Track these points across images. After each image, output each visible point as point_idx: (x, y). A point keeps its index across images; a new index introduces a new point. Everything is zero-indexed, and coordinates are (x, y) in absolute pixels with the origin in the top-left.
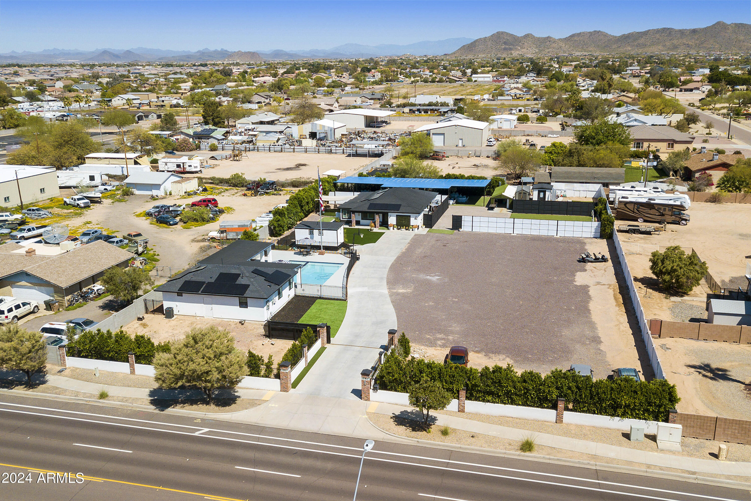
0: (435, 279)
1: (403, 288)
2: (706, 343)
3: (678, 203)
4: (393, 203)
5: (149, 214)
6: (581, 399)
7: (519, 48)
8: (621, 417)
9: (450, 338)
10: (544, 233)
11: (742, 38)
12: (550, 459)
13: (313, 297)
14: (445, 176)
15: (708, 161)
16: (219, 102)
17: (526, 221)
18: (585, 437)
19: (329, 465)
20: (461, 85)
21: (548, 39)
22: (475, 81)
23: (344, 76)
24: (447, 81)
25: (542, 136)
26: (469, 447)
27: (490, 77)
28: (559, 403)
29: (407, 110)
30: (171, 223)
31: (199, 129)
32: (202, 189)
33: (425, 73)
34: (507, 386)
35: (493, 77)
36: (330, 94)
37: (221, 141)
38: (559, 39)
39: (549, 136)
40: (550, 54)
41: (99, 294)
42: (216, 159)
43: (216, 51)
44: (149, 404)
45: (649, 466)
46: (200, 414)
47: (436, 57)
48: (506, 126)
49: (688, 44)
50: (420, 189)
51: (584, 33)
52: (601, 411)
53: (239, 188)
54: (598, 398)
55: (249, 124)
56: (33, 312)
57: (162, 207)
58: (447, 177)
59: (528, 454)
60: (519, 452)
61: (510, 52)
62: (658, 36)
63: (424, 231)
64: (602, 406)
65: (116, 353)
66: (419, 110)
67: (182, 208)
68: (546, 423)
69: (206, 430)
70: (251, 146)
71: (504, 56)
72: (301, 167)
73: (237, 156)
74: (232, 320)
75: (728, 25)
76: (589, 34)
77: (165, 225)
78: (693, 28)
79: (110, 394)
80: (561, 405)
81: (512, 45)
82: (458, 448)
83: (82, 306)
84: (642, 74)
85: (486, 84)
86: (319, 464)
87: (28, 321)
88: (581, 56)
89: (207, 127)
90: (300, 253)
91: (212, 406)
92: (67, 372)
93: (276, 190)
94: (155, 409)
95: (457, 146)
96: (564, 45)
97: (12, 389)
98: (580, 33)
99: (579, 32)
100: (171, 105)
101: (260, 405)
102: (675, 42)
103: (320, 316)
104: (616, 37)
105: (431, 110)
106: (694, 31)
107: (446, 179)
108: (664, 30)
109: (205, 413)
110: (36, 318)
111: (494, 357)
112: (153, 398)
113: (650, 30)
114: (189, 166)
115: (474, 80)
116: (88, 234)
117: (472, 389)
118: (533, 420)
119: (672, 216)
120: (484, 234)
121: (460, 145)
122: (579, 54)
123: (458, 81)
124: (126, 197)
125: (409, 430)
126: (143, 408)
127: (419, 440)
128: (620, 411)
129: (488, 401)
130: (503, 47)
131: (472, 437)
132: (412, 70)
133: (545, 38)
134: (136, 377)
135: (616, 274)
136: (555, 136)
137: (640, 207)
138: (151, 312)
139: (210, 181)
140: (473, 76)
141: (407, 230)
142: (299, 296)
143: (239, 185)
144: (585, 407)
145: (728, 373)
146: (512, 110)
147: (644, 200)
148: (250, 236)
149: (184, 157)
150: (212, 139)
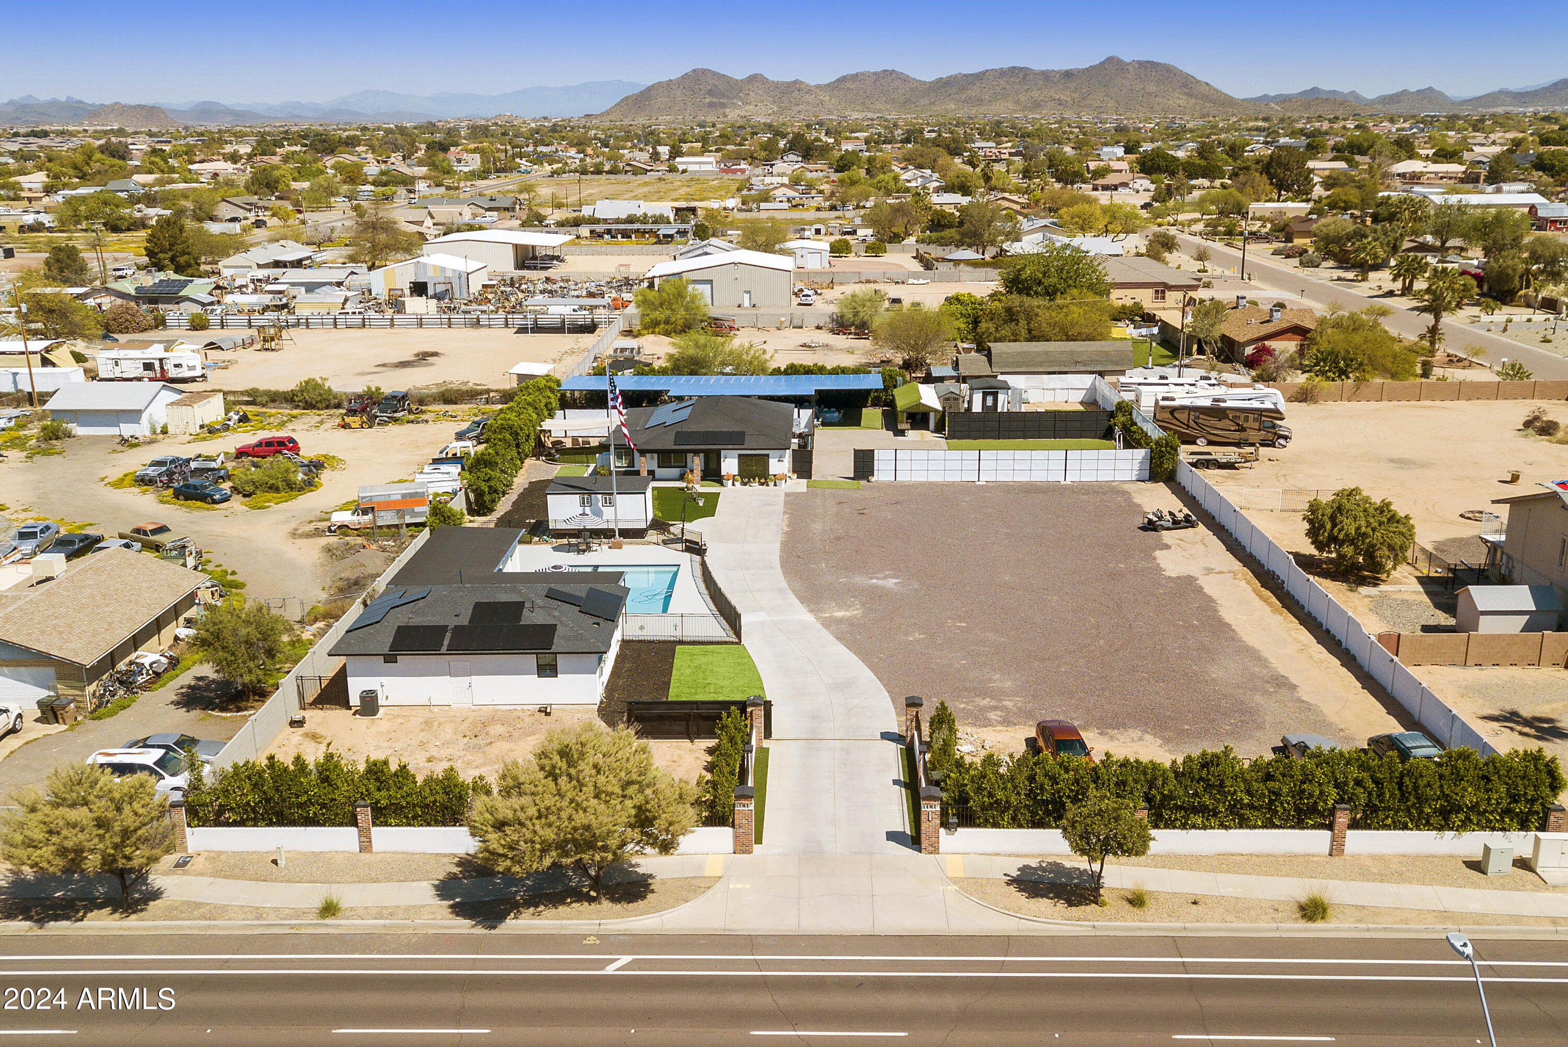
0: (891, 583)
1: (841, 608)
2: (1482, 672)
3: (1268, 405)
4: (725, 430)
5: (144, 481)
6: (1381, 802)
7: (740, 103)
8: (1457, 830)
9: (1009, 704)
10: (1040, 475)
11: (1152, 88)
12: (1368, 930)
13: (664, 642)
14: (786, 370)
15: (1261, 323)
16: (142, 218)
17: (1002, 454)
18: (1400, 877)
19: (951, 1002)
20: (660, 179)
21: (795, 86)
22: (684, 171)
23: (392, 160)
24: (626, 172)
25: (897, 283)
26: (1198, 925)
27: (711, 163)
28: (1339, 814)
29: (585, 231)
30: (217, 497)
31: (149, 280)
32: (237, 417)
33: (568, 154)
34: (1235, 791)
35: (717, 162)
36: (387, 199)
37: (210, 307)
38: (818, 87)
39: (911, 281)
40: (802, 117)
41: (157, 674)
42: (220, 348)
43: (54, 103)
44: (451, 916)
45: (1554, 921)
46: (588, 924)
47: (570, 121)
48: (814, 264)
49: (1059, 100)
50: (760, 397)
51: (862, 74)
52: (1422, 822)
53: (322, 412)
54: (1417, 798)
55: (250, 267)
56: (13, 731)
57: (172, 462)
58: (789, 371)
59: (1319, 924)
60: (1303, 924)
61: (721, 111)
62: (1003, 82)
63: (801, 485)
64: (1422, 812)
65: (323, 806)
66: (609, 232)
67: (219, 461)
68: (1315, 859)
69: (625, 959)
70: (283, 315)
71: (711, 119)
72: (431, 359)
73: (272, 339)
74: (519, 708)
75: (1127, 64)
76: (874, 77)
77: (199, 504)
78: (1065, 68)
79: (343, 905)
80: (1342, 818)
81: (723, 96)
82: (1179, 930)
83: (129, 706)
84: (1003, 157)
85: (710, 178)
86: (924, 1001)
87: (12, 752)
88: (863, 120)
89: (161, 276)
90: (569, 548)
91: (606, 904)
92: (198, 864)
93: (410, 411)
94: (473, 926)
95: (739, 306)
96: (827, 98)
97: (82, 920)
98: (857, 75)
99: (853, 72)
100: (22, 227)
101: (709, 887)
102: (1036, 94)
103: (708, 681)
104: (925, 83)
105: (637, 231)
106: (1068, 75)
107: (788, 374)
108: (1013, 71)
109: (598, 922)
110: (27, 743)
111: (1119, 736)
112: (452, 902)
113: (987, 71)
114: (176, 366)
115: (680, 170)
116: (33, 535)
117: (1162, 805)
118: (1284, 856)
119: (1259, 430)
120: (922, 484)
121: (746, 304)
122: (855, 115)
123: (650, 171)
124: (53, 442)
125: (1061, 905)
126: (441, 927)
127: (1096, 924)
128: (1457, 819)
129: (1194, 827)
130: (707, 100)
131: (1195, 903)
132: (539, 149)
133: (788, 83)
134: (379, 857)
135: (1230, 549)
136: (921, 281)
137: (1201, 416)
138: (311, 704)
139: (246, 398)
140: (678, 159)
141: (762, 484)
142: (632, 641)
143: (319, 405)
144: (1387, 818)
145: (1559, 725)
146: (804, 230)
147: (1207, 403)
148: (449, 517)
149: (156, 345)
150: (187, 303)
